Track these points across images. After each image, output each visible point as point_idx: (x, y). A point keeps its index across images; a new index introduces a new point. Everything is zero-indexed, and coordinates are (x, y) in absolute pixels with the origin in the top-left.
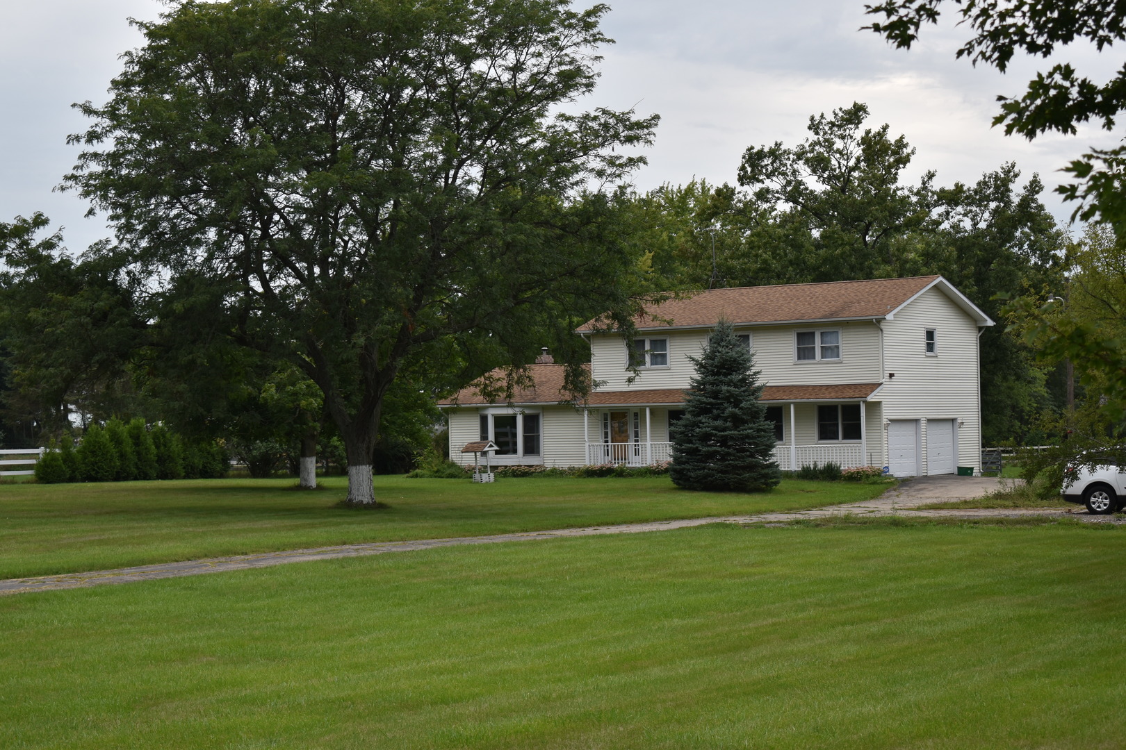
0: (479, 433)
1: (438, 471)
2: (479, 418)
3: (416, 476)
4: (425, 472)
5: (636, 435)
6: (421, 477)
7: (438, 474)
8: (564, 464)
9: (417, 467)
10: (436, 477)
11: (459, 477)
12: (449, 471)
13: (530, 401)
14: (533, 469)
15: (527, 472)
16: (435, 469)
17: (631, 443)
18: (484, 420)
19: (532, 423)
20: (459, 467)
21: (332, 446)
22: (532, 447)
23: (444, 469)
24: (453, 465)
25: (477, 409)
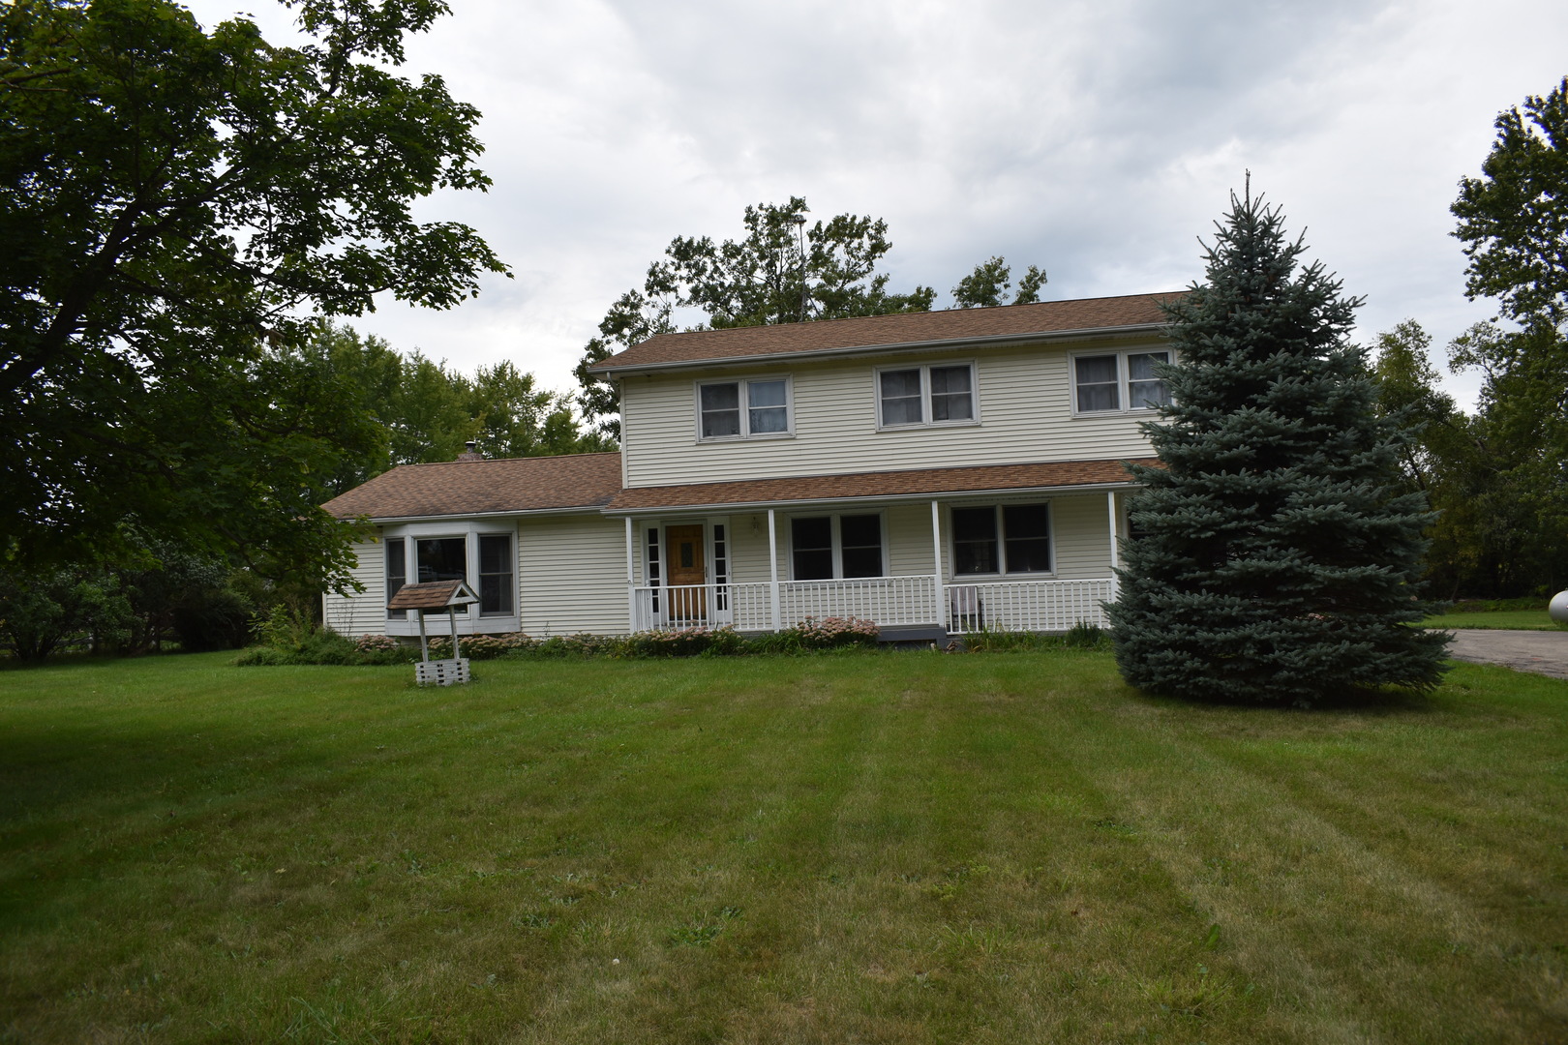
0: (384, 575)
1: (303, 650)
2: (384, 545)
3: (258, 661)
4: (277, 651)
5: (721, 568)
6: (269, 663)
7: (304, 656)
8: (567, 628)
9: (261, 642)
10: (298, 662)
11: (350, 663)
12: (326, 650)
13: (493, 508)
14: (504, 642)
15: (494, 649)
16: (298, 645)
17: (711, 585)
18: (395, 549)
19: (496, 551)
20: (345, 640)
21: (87, 604)
22: (497, 596)
23: (316, 644)
24: (332, 636)
25: (380, 528)
